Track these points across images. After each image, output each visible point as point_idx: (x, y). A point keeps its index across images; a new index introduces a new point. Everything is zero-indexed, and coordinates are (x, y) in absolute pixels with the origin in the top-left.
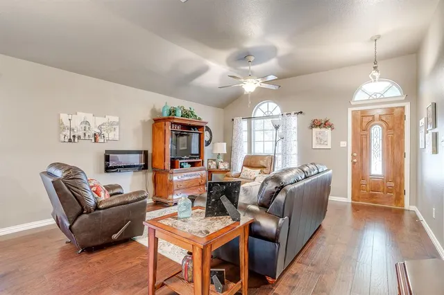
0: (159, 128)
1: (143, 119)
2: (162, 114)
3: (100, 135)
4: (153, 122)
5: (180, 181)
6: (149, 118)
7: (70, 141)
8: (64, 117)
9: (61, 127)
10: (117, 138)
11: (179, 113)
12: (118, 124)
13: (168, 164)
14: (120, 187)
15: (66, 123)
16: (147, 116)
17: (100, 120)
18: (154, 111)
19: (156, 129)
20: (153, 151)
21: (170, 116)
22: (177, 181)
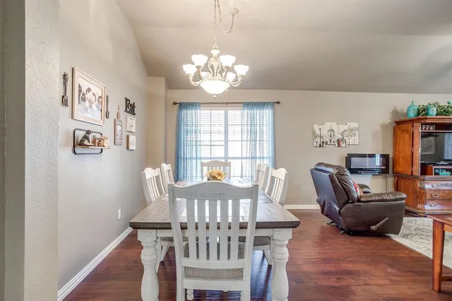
0: (403, 131)
1: (382, 123)
2: (407, 114)
3: (342, 140)
4: (395, 124)
5: (435, 190)
6: (390, 121)
7: (320, 146)
8: (316, 127)
9: (314, 135)
10: (357, 142)
11: (433, 112)
12: (358, 129)
13: (417, 170)
14: (367, 187)
15: (318, 132)
16: (387, 119)
17: (343, 127)
18: (395, 112)
19: (399, 132)
20: (394, 155)
21: (420, 116)
22: (430, 190)
